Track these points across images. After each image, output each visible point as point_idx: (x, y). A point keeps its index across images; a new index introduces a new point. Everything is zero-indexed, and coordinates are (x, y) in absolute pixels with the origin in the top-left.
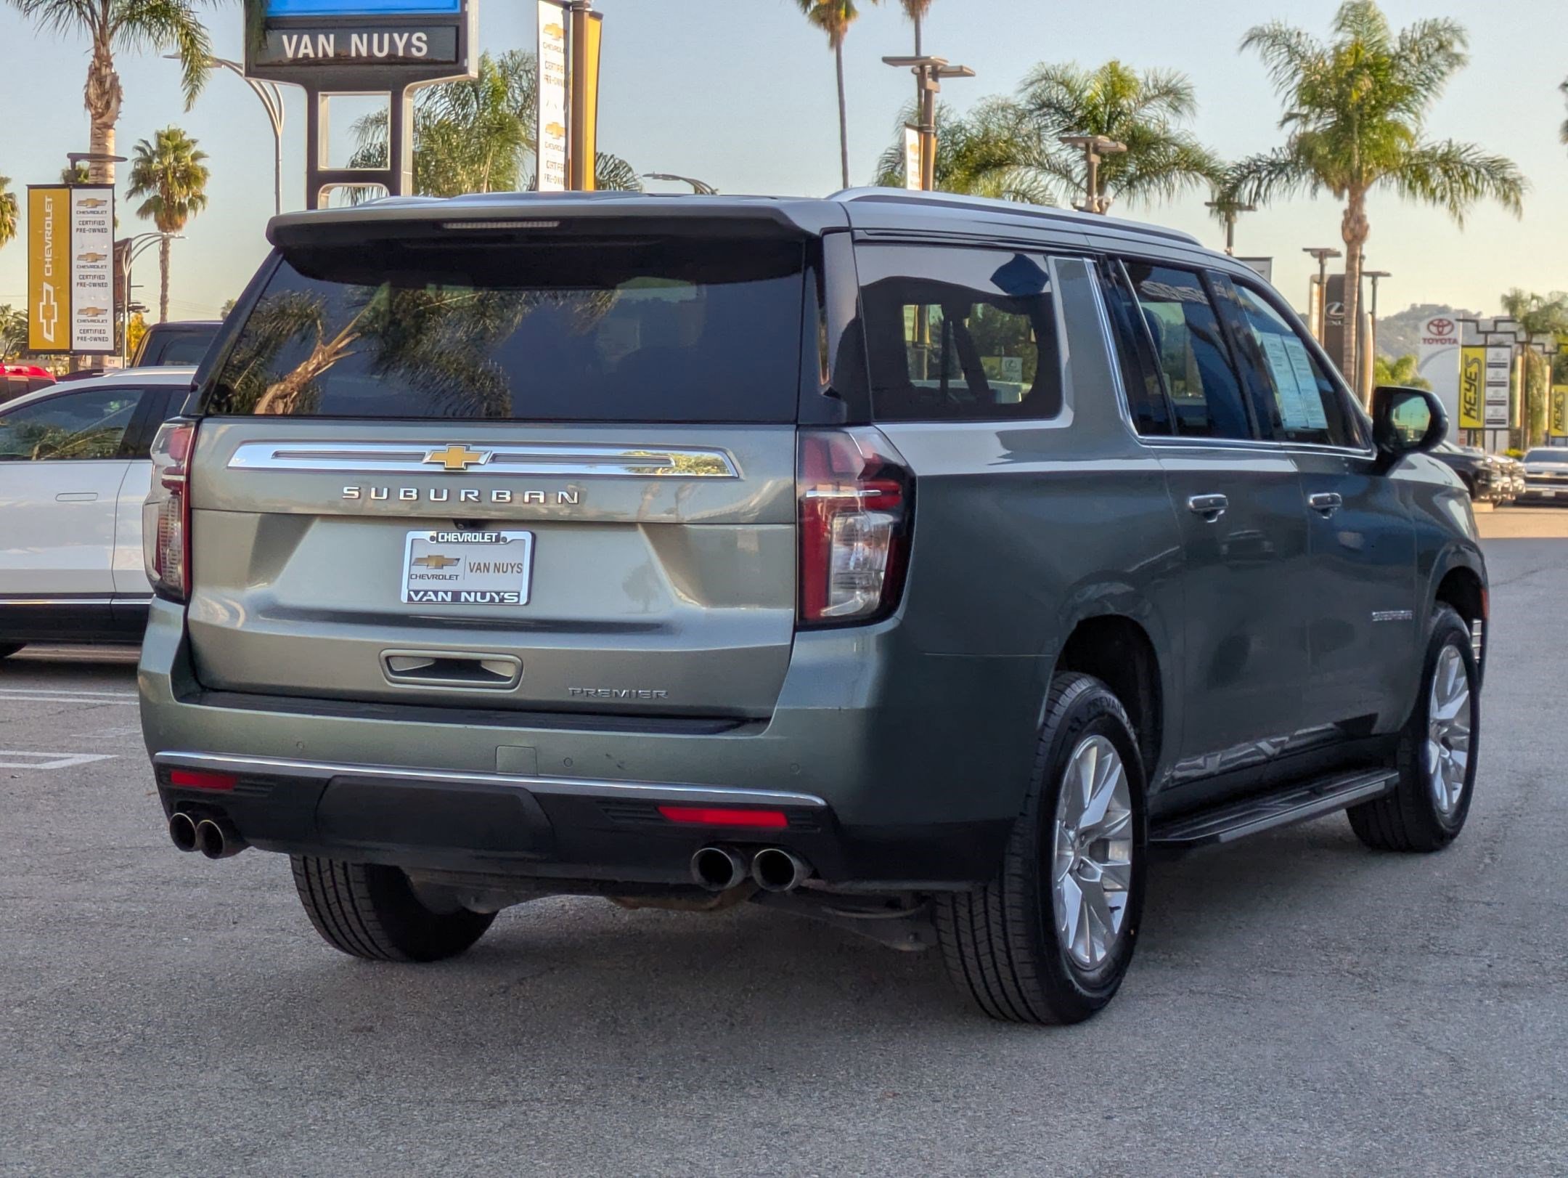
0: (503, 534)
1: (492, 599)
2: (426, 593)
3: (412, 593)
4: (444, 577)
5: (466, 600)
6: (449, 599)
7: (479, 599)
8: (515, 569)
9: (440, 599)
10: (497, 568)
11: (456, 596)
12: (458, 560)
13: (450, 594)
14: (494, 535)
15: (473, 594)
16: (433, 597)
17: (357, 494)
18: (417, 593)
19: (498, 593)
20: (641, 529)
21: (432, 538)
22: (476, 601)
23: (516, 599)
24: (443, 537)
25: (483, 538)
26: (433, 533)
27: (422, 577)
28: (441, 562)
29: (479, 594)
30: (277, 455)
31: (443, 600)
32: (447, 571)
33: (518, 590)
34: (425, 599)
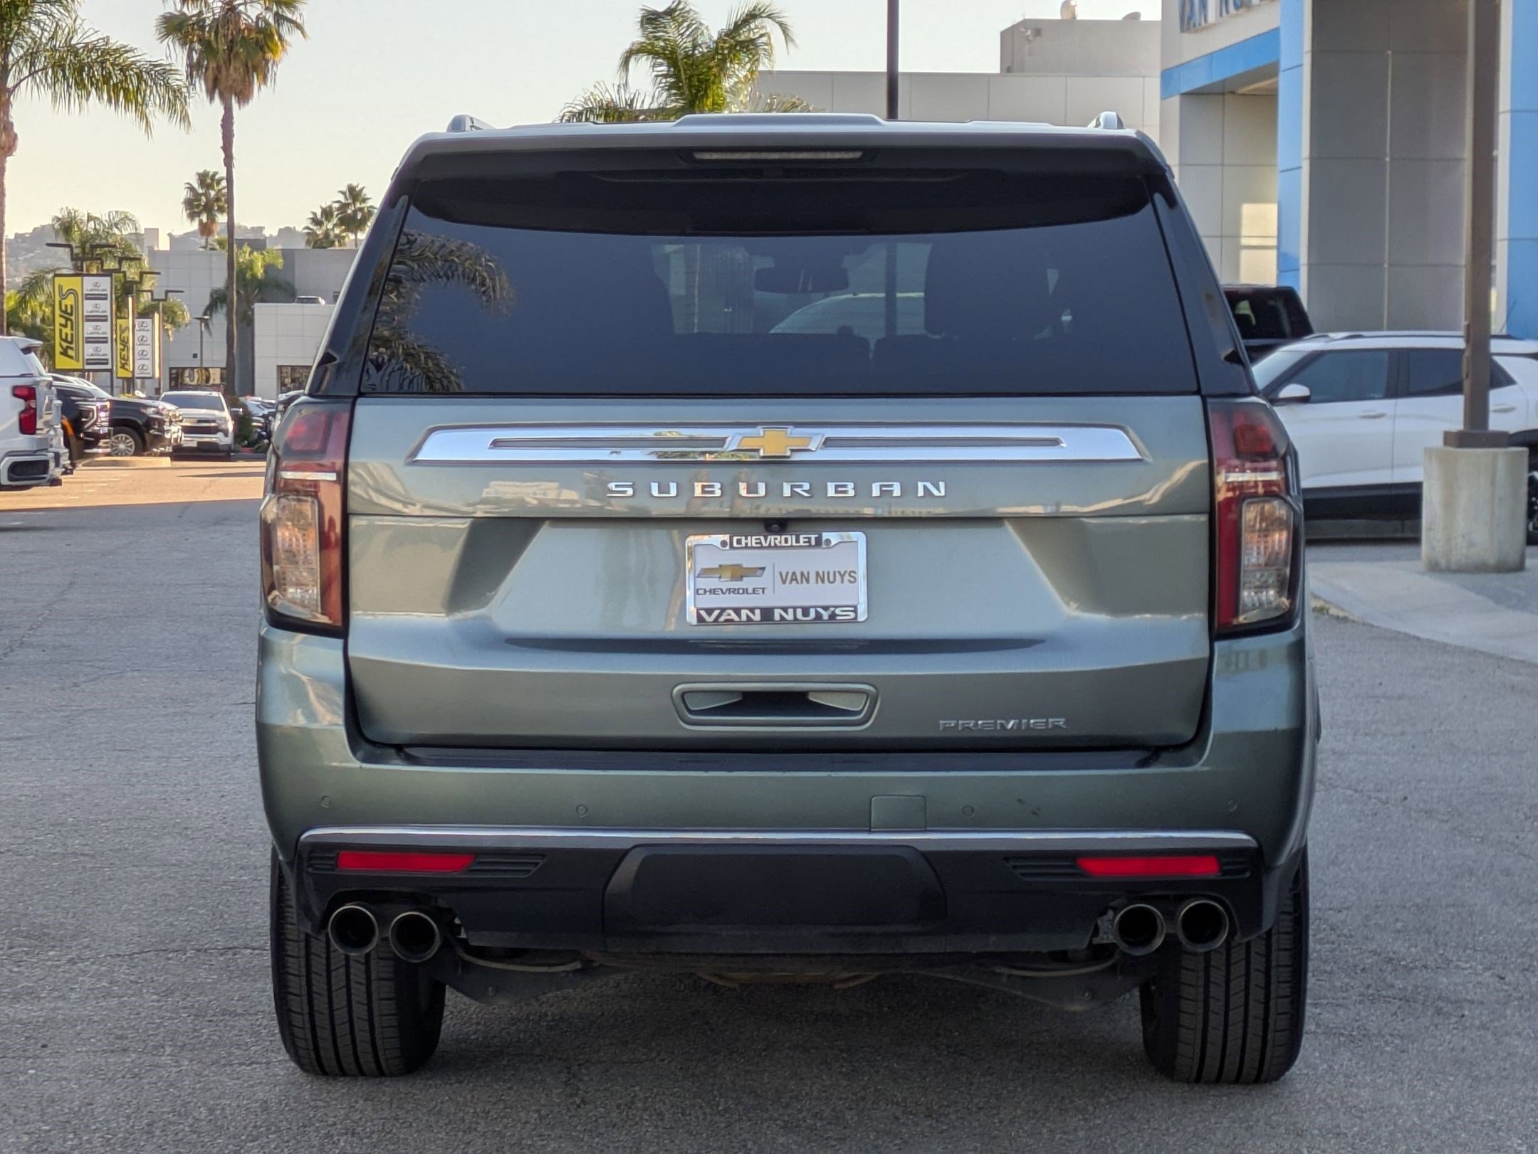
0: (826, 536)
1: (819, 616)
2: (723, 610)
3: (703, 613)
4: (745, 591)
5: (782, 618)
6: (757, 616)
7: (799, 615)
8: (847, 577)
9: (744, 618)
10: (820, 577)
11: (767, 614)
12: (763, 569)
13: (758, 612)
14: (813, 537)
15: (790, 611)
16: (734, 616)
17: (630, 492)
18: (709, 611)
19: (826, 608)
20: (1008, 527)
21: (724, 543)
22: (795, 619)
23: (852, 615)
24: (739, 542)
25: (797, 541)
26: (726, 538)
27: (713, 591)
28: (739, 573)
29: (799, 612)
30: (496, 444)
31: (749, 619)
32: (748, 583)
33: (855, 603)
34: (722, 619)
